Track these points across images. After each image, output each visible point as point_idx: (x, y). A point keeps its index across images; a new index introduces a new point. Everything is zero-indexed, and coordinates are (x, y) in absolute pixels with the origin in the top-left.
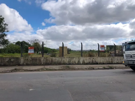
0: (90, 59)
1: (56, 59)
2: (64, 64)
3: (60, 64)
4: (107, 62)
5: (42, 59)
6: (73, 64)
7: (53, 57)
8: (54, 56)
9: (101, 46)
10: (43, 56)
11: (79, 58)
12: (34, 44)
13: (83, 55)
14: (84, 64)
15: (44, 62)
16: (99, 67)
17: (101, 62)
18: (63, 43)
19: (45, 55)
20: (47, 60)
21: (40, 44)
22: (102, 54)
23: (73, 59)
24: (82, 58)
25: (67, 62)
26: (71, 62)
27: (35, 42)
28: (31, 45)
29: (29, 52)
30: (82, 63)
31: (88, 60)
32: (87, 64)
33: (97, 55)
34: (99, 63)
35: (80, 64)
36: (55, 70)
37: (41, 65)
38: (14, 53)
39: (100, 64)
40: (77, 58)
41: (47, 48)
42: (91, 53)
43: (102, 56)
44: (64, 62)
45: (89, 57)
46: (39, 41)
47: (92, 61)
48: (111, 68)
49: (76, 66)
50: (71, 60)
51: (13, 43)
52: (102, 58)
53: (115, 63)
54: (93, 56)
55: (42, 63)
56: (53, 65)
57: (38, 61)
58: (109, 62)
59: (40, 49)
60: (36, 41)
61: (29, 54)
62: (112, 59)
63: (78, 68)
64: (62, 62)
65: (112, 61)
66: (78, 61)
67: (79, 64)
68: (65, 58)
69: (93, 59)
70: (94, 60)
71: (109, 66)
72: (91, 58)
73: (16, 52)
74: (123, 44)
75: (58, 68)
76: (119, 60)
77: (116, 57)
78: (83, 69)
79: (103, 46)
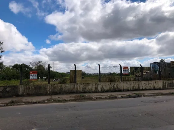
0: (110, 85)
1: (66, 86)
2: (77, 92)
3: (71, 92)
4: (133, 88)
5: (48, 87)
6: (89, 92)
7: (63, 84)
8: (64, 82)
9: (123, 67)
10: (49, 83)
11: (96, 84)
12: (37, 67)
13: (101, 80)
14: (103, 91)
15: (51, 90)
16: (122, 95)
17: (125, 88)
18: (75, 65)
19: (52, 82)
20: (54, 88)
21: (45, 67)
22: (125, 78)
23: (89, 85)
24: (100, 84)
25: (81, 90)
26: (87, 89)
27: (39, 65)
28: (33, 68)
29: (31, 78)
30: (100, 90)
31: (108, 86)
32: (107, 91)
33: (119, 79)
34: (122, 89)
35: (99, 92)
36: (66, 101)
37: (46, 94)
38: (10, 80)
39: (124, 90)
40: (94, 84)
41: (54, 72)
42: (111, 77)
43: (126, 81)
44: (77, 90)
45: (109, 83)
46: (43, 63)
47: (114, 87)
48: (138, 96)
49: (94, 95)
50: (86, 87)
51: (9, 67)
52: (125, 83)
53: (143, 89)
54: (115, 81)
55: (48, 92)
56: (63, 94)
57: (42, 90)
58: (135, 88)
59: (44, 74)
60: (40, 63)
61: (31, 81)
62: (138, 84)
63: (96, 97)
64: (75, 90)
65: (138, 87)
66: (96, 88)
67: (96, 91)
68: (79, 84)
69: (115, 84)
70: (116, 86)
71: (135, 93)
72: (112, 84)
73: (13, 79)
74: (151, 64)
75: (69, 99)
76: (148, 85)
77: (144, 82)
78: (102, 99)
79: (126, 68)
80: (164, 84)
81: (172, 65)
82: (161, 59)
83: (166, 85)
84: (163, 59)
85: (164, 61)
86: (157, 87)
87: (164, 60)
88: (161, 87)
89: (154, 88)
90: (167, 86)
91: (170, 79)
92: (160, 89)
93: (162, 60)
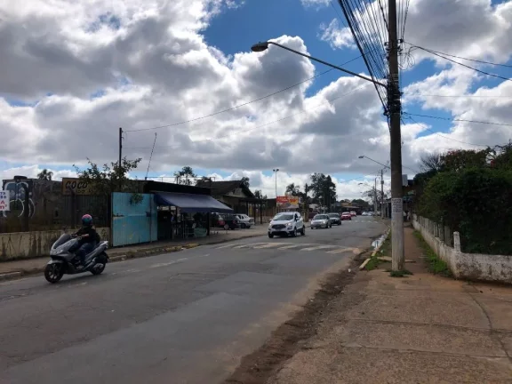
74: (4, 182)
80: (35, 241)
81: (65, 190)
82: (40, 171)
83: (40, 247)
84: (48, 171)
85: (50, 178)
86: (11, 253)
87: (50, 173)
88: (27, 252)
89: (4, 255)
90: (42, 249)
91: (56, 227)
92: (21, 258)
93: (45, 172)
